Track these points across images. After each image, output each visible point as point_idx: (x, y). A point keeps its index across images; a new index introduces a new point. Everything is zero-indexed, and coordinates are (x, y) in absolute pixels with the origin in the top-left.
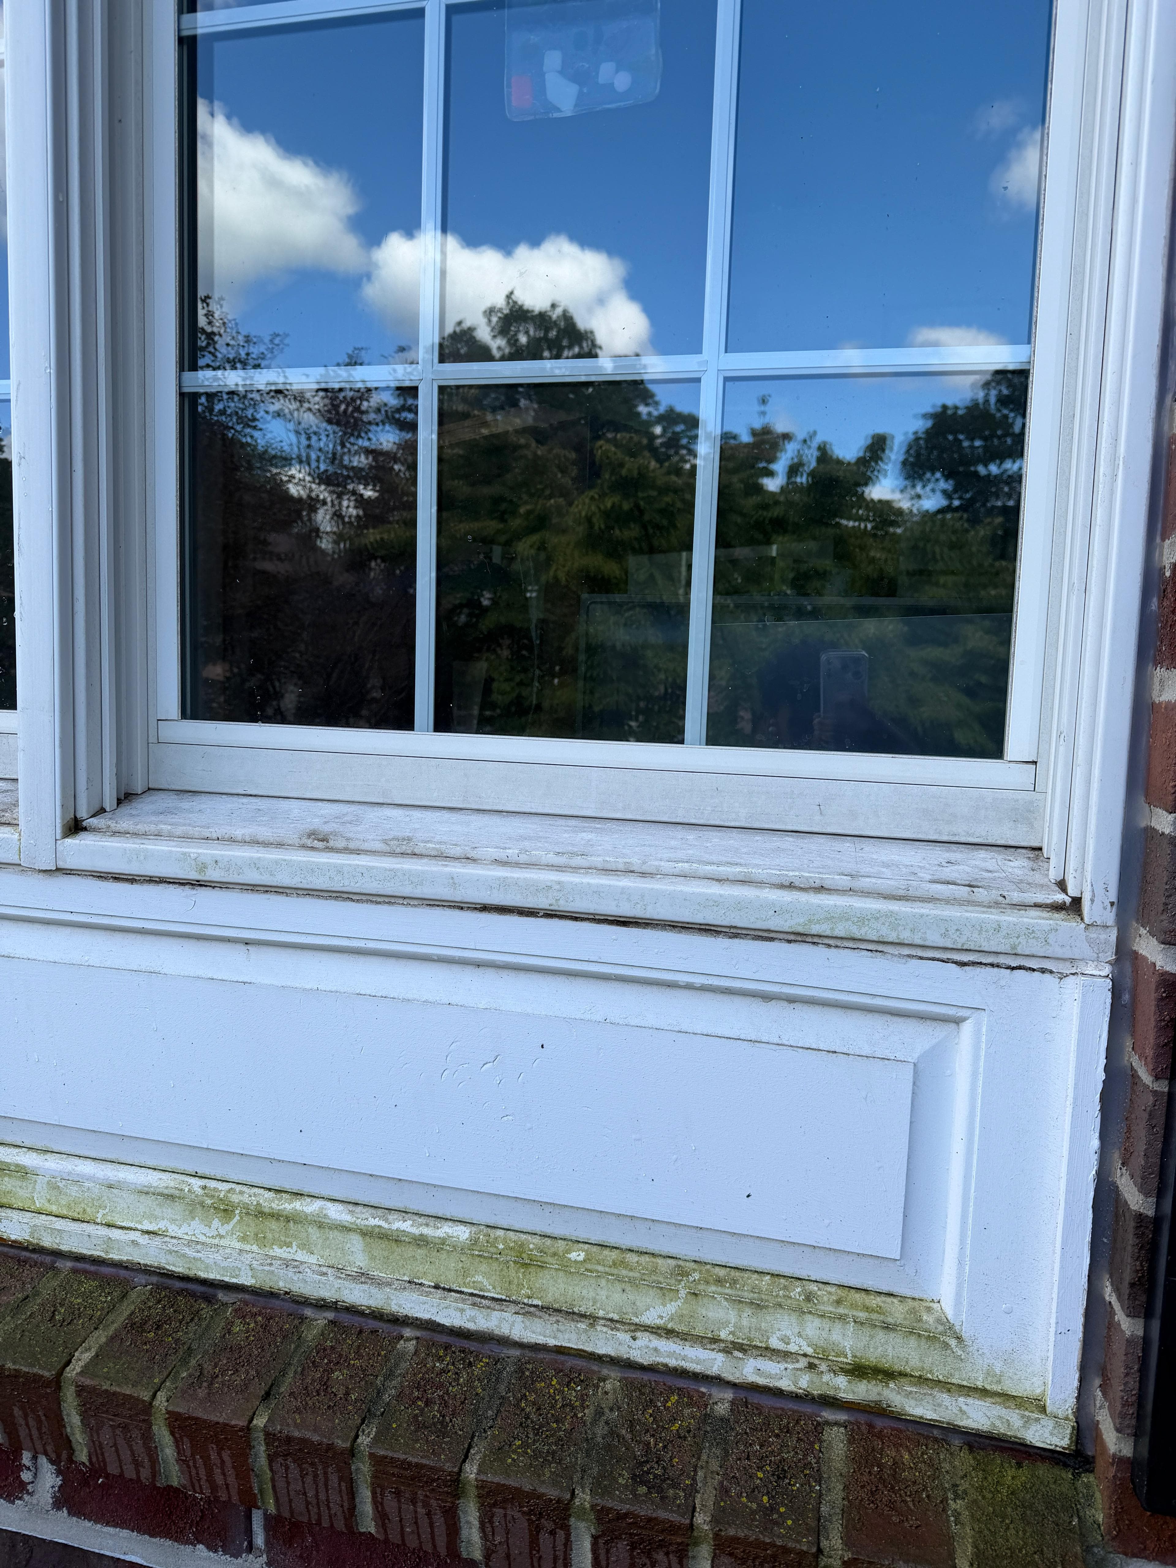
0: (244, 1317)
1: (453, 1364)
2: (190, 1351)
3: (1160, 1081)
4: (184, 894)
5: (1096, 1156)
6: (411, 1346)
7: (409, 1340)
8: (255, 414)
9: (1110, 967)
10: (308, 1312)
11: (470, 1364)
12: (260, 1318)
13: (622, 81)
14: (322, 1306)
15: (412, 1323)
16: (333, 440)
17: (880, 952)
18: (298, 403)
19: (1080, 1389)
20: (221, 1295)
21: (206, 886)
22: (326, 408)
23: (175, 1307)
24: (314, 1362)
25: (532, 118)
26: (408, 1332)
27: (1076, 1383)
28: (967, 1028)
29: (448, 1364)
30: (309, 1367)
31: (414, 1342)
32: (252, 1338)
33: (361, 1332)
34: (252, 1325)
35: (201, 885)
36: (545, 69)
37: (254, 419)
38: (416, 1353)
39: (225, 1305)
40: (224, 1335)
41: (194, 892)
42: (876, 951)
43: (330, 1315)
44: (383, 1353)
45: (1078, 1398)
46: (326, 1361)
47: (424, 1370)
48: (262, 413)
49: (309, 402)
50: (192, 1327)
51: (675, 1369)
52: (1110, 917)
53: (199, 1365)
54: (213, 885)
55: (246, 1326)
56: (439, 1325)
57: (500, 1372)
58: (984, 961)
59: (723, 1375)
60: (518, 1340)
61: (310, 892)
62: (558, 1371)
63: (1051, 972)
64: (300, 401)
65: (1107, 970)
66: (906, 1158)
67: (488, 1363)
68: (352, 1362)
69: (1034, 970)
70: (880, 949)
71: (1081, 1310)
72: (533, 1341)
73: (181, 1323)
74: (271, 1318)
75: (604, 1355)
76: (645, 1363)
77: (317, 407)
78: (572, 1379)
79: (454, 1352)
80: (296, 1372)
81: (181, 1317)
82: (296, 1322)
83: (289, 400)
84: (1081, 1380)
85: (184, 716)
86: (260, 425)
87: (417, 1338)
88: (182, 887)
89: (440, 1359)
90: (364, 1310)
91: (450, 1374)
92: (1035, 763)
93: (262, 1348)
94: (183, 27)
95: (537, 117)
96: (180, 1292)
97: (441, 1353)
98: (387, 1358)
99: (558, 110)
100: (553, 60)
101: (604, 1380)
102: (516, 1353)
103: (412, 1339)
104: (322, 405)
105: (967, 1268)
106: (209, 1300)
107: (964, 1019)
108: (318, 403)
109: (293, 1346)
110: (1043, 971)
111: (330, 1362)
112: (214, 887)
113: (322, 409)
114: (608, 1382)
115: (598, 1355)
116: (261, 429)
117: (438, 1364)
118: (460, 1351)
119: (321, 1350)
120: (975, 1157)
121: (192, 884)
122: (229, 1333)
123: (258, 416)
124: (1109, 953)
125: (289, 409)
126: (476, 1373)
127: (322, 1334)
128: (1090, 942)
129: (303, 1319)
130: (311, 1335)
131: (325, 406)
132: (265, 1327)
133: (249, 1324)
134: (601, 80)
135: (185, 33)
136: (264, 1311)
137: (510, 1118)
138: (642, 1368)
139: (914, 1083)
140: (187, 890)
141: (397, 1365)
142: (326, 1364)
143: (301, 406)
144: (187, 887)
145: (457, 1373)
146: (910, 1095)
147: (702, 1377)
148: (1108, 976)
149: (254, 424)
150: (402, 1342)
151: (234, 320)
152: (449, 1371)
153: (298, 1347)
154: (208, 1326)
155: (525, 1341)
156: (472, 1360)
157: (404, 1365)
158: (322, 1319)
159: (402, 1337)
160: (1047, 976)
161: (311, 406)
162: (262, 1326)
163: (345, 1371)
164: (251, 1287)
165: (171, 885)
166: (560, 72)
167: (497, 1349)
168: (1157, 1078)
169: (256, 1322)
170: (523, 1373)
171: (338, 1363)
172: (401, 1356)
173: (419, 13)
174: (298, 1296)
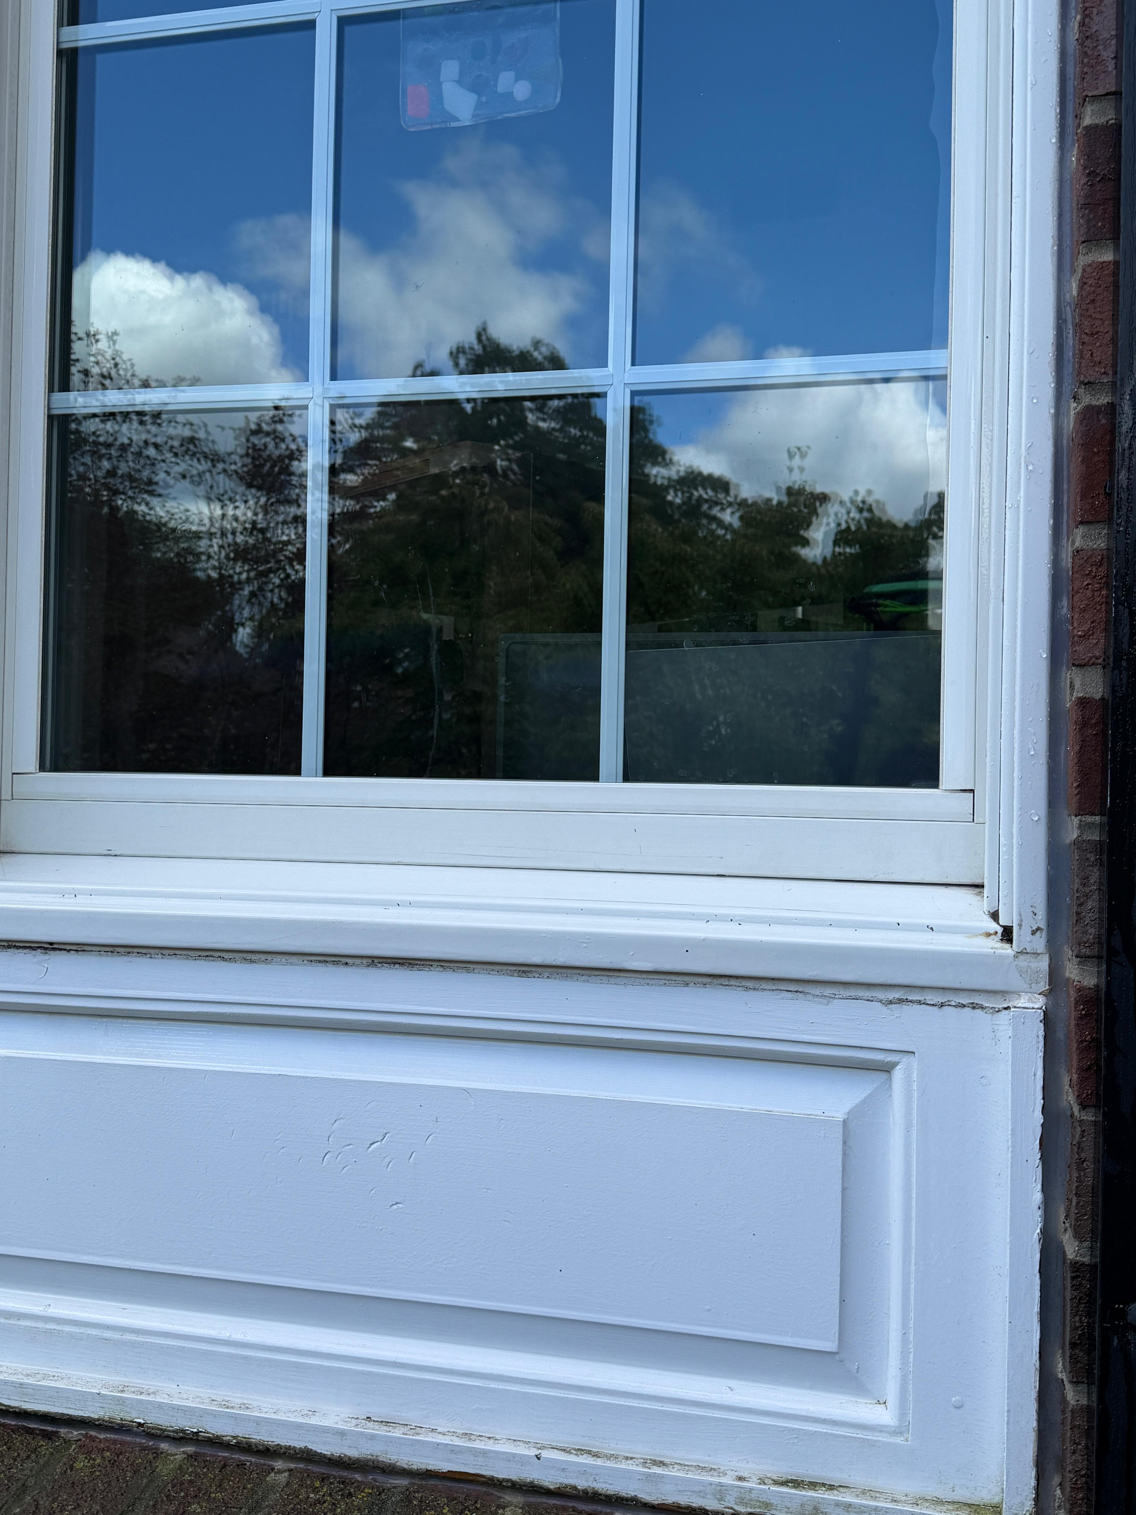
0: (89, 1453)
1: (330, 1495)
2: (24, 1488)
3: (1088, 1110)
4: (36, 960)
5: (1040, 1212)
6: (283, 1478)
7: (280, 1472)
8: (153, 476)
9: (1044, 998)
10: (164, 1446)
11: (350, 1495)
12: (108, 1454)
13: (522, 90)
14: (181, 1438)
15: (284, 1453)
16: (253, 507)
17: (801, 992)
18: (209, 463)
19: (1037, 1488)
20: (63, 1431)
21: (61, 950)
22: (245, 469)
23: (9, 1444)
24: (168, 1497)
25: (429, 127)
26: (279, 1464)
27: (1033, 1483)
28: (898, 1074)
29: (324, 1495)
30: (162, 1501)
31: (286, 1474)
32: (98, 1473)
33: (224, 1466)
34: (98, 1461)
35: (54, 949)
36: (442, 79)
37: (150, 482)
38: (288, 1484)
39: (67, 1442)
40: (65, 1472)
41: (47, 957)
42: (797, 992)
43: (190, 1449)
44: (249, 1486)
45: (1037, 1500)
46: (182, 1494)
47: (297, 1500)
48: (162, 475)
49: (224, 462)
50: (28, 1465)
51: (585, 1492)
52: (1039, 943)
53: (35, 1500)
54: (68, 947)
55: (91, 1462)
56: (316, 1454)
57: (384, 1502)
58: (910, 998)
59: (640, 1496)
60: (406, 1466)
61: (177, 952)
62: (451, 1499)
63: (982, 1008)
64: (212, 460)
65: (1040, 1002)
66: (839, 1230)
67: (370, 1494)
68: (213, 1495)
69: (964, 1006)
70: (800, 990)
71: (1034, 1394)
72: (423, 1467)
73: (15, 1460)
74: (121, 1453)
75: (504, 1480)
76: (552, 1487)
77: (233, 467)
78: (467, 1507)
79: (332, 1483)
80: (147, 1506)
81: (16, 1454)
82: (150, 1456)
83: (199, 460)
84: (1038, 1478)
85: (42, 768)
86: (161, 491)
87: (290, 1470)
88: (34, 952)
89: (315, 1490)
90: (229, 1441)
91: (325, 1505)
92: (972, 791)
93: (109, 1483)
94: (62, 39)
95: (434, 126)
96: (15, 1430)
97: (317, 1484)
98: (253, 1491)
99: (457, 119)
100: (450, 69)
101: (504, 1508)
102: (403, 1482)
103: (285, 1471)
104: (239, 465)
105: (911, 1356)
106: (48, 1436)
107: (894, 1065)
108: (235, 463)
109: (145, 1480)
110: (974, 1006)
111: (187, 1495)
112: (69, 951)
113: (240, 471)
114: (507, 1509)
115: (498, 1480)
116: (160, 495)
117: (312, 1496)
118: (339, 1482)
119: (177, 1484)
120: (914, 1223)
121: (45, 949)
122: (72, 1469)
123: (156, 479)
124: (1042, 983)
125: (197, 469)
126: (356, 1503)
127: (180, 1468)
128: (1021, 972)
129: (158, 1454)
130: (165, 1470)
131: (244, 466)
132: (113, 1463)
133: (94, 1460)
134: (500, 89)
135: (64, 46)
136: (112, 1447)
137: (401, 1205)
138: (548, 1492)
139: (845, 1143)
140: (39, 955)
141: (264, 1497)
142: (183, 1497)
143: (214, 466)
144: (39, 951)
145: (334, 1504)
146: (840, 1157)
147: (616, 1500)
148: (1041, 1009)
149: (150, 488)
150: (273, 1474)
151: (130, 360)
152: (324, 1502)
153: (151, 1481)
154: (47, 1464)
155: (415, 1467)
156: (352, 1490)
157: (273, 1497)
158: (179, 1452)
159: (273, 1469)
160: (978, 1012)
161: (226, 466)
162: (110, 1461)
163: (204, 1505)
164: (98, 1420)
165: (21, 950)
166: (459, 82)
167: (381, 1478)
168: (1083, 1106)
169: (103, 1457)
170: (411, 1502)
171: (196, 1496)
172: (272, 1488)
173: (310, 25)
174: (153, 1428)
